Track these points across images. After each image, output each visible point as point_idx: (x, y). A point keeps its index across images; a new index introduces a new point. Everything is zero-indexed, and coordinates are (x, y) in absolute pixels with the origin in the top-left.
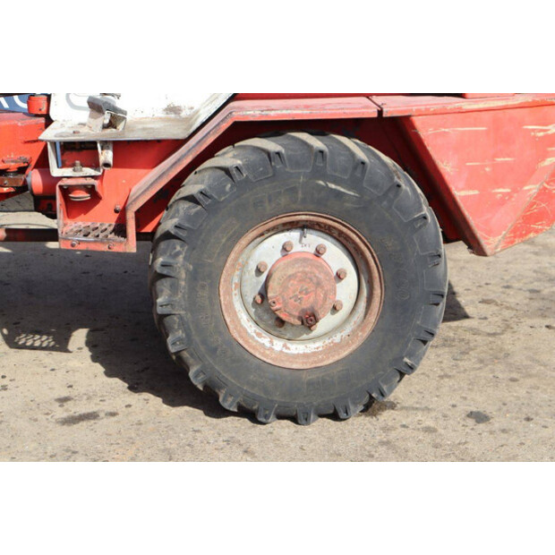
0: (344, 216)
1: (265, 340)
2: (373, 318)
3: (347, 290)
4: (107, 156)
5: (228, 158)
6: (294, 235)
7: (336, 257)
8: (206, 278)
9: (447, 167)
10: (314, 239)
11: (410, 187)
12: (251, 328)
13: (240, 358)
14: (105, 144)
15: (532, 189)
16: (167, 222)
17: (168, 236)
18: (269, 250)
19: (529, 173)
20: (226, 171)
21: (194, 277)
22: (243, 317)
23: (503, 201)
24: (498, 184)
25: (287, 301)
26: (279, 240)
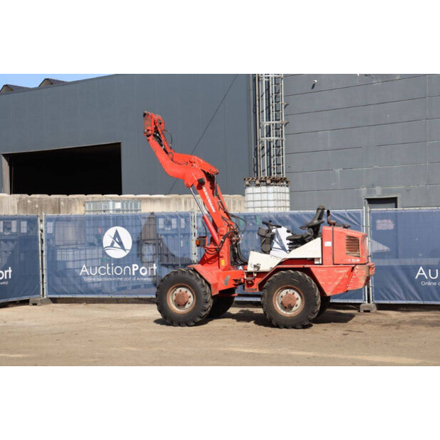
0: (298, 286)
1: (282, 311)
2: (304, 304)
3: (299, 302)
4: (255, 275)
5: (276, 274)
6: (288, 290)
7: (297, 295)
8: (270, 297)
9: (318, 277)
10: (292, 291)
12: (279, 308)
13: (276, 313)
14: (255, 273)
15: (337, 283)
18: (284, 293)
19: (336, 280)
20: (276, 277)
21: (268, 296)
22: (278, 306)
23: (330, 285)
24: (330, 281)
26: (286, 291)
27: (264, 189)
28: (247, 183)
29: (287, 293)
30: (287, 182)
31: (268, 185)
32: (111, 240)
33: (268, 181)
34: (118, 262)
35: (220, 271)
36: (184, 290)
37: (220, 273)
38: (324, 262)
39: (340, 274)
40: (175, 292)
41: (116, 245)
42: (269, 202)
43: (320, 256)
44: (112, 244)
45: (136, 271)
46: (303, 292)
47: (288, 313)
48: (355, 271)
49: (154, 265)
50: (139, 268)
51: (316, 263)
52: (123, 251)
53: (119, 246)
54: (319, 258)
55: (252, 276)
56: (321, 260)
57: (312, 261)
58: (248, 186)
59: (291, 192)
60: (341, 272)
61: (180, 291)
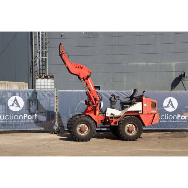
0: (135, 122)
2: (137, 130)
3: (135, 129)
5: (125, 118)
6: (130, 124)
7: (134, 126)
8: (124, 127)
9: (142, 119)
10: (132, 125)
11: (140, 121)
13: (126, 134)
14: (114, 117)
15: (149, 121)
16: (120, 123)
17: (121, 124)
18: (128, 125)
20: (126, 118)
21: (123, 127)
23: (146, 122)
24: (147, 120)
25: (130, 130)
26: (129, 125)
27: (46, 80)
28: (38, 77)
29: (130, 125)
30: (53, 78)
31: (48, 78)
32: (12, 102)
33: (49, 77)
34: (16, 113)
35: (96, 116)
36: (84, 125)
37: (96, 117)
38: (144, 113)
39: (150, 117)
40: (80, 126)
41: (15, 105)
42: (48, 86)
43: (141, 110)
44: (13, 104)
45: (25, 118)
46: (137, 125)
47: (130, 134)
48: (155, 116)
49: (36, 114)
50: (27, 116)
51: (139, 112)
52: (18, 107)
53: (16, 105)
54: (141, 111)
55: (113, 119)
56: (142, 112)
57: (138, 112)
58: (38, 78)
59: (55, 82)
60: (150, 116)
61: (82, 125)
